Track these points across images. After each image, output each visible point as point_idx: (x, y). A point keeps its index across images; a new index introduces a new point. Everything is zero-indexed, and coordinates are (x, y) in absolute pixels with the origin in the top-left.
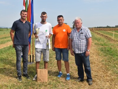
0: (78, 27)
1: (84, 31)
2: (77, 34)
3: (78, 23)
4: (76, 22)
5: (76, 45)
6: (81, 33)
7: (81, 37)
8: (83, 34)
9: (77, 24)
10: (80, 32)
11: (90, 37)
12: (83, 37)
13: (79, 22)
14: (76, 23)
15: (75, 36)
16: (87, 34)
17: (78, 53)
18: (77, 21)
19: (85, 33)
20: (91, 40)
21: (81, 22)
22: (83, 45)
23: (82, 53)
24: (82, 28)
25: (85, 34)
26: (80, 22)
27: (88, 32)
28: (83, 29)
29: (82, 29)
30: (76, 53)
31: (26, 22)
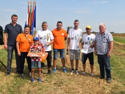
0: (102, 32)
2: (101, 38)
5: (98, 47)
6: (104, 37)
8: (105, 38)
10: (103, 36)
11: (112, 41)
12: (105, 40)
14: (101, 28)
15: (99, 39)
20: (112, 44)
23: (103, 54)
24: (105, 33)
28: (106, 34)
30: (98, 54)
31: (16, 25)
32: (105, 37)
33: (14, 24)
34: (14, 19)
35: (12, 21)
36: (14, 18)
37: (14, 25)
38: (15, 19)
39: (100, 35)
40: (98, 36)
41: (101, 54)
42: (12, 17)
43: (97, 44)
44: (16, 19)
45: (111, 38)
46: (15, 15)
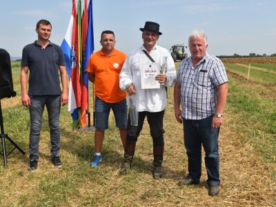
0: (199, 55)
1: (209, 66)
2: (192, 72)
3: (199, 45)
4: (196, 42)
5: (186, 98)
6: (201, 71)
7: (201, 79)
8: (206, 74)
9: (198, 47)
10: (200, 68)
11: (225, 83)
12: (206, 80)
13: (201, 43)
14: (194, 45)
15: (187, 76)
16: (218, 75)
17: (190, 118)
18: (198, 40)
19: (212, 71)
21: (206, 44)
22: (204, 101)
23: (199, 118)
24: (205, 58)
25: (211, 74)
26: (204, 43)
27: (221, 69)
28: (207, 62)
29: (205, 60)
30: (186, 117)
31: (49, 46)
32: (205, 71)
33: (44, 44)
34: (43, 32)
35: (40, 37)
36: (44, 30)
37: (44, 47)
38: (46, 32)
39: (191, 64)
40: (186, 67)
41: (195, 118)
42: (38, 26)
43: (183, 89)
44: (48, 30)
45: (222, 73)
46: (45, 21)
